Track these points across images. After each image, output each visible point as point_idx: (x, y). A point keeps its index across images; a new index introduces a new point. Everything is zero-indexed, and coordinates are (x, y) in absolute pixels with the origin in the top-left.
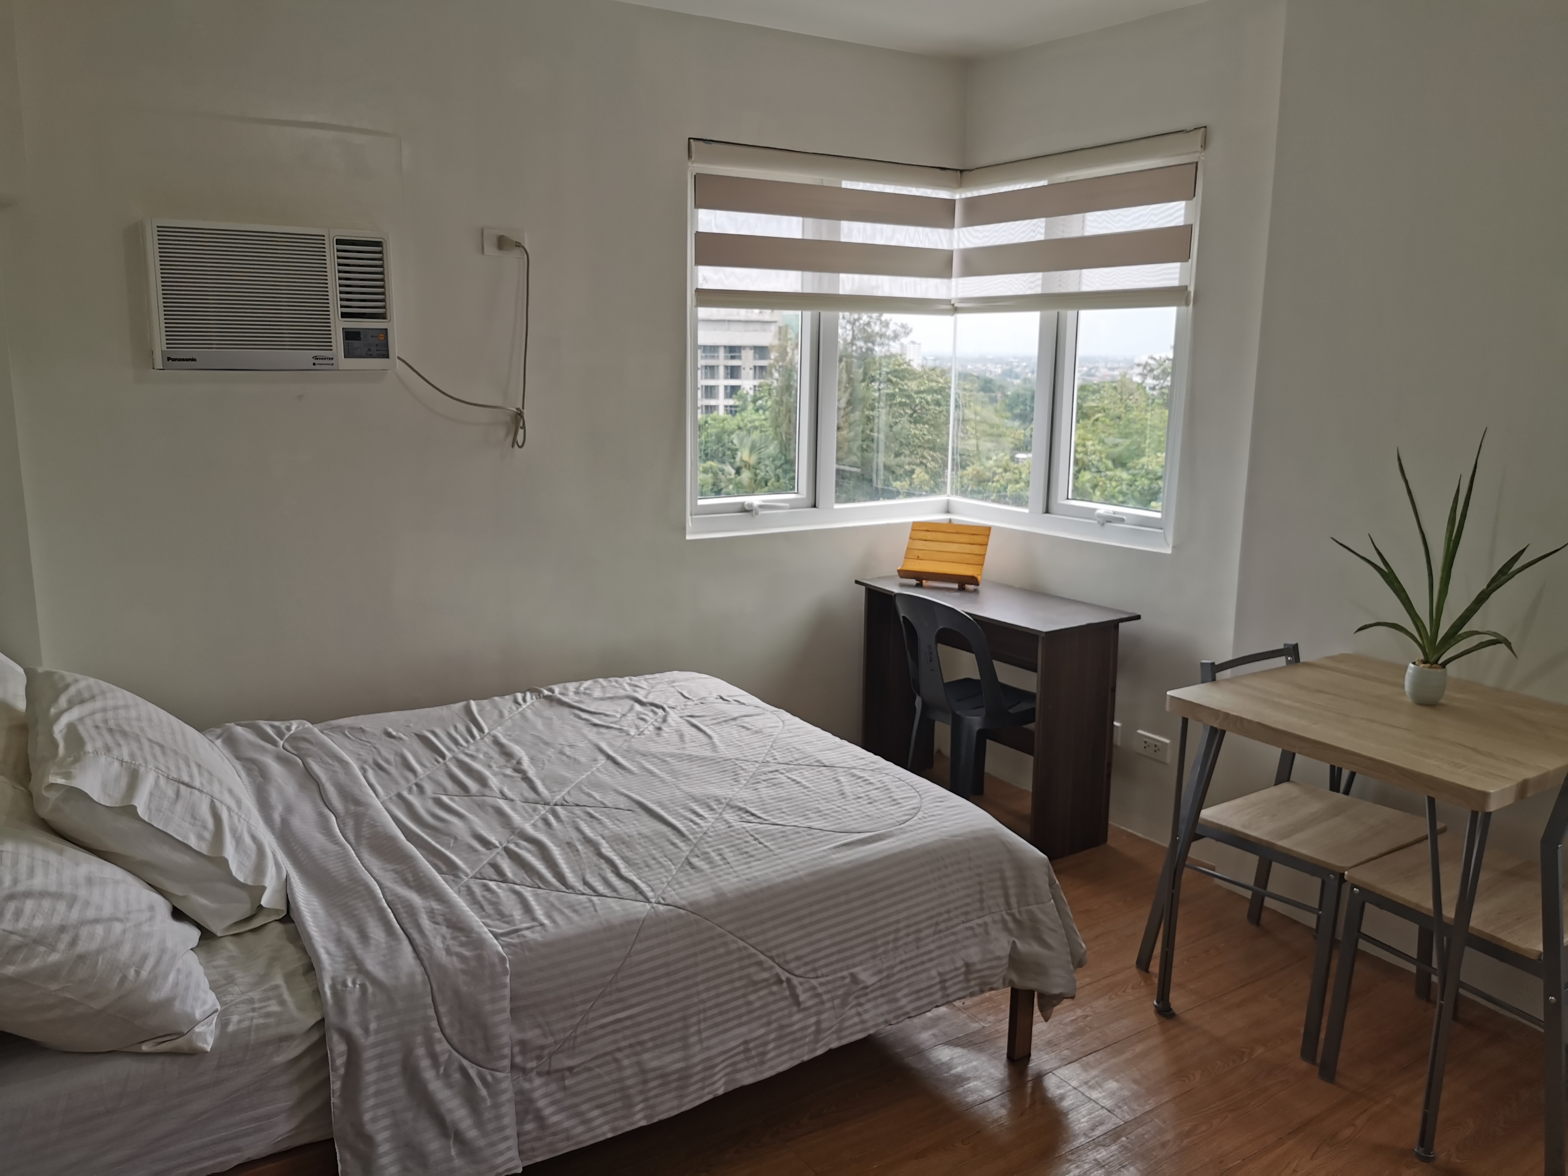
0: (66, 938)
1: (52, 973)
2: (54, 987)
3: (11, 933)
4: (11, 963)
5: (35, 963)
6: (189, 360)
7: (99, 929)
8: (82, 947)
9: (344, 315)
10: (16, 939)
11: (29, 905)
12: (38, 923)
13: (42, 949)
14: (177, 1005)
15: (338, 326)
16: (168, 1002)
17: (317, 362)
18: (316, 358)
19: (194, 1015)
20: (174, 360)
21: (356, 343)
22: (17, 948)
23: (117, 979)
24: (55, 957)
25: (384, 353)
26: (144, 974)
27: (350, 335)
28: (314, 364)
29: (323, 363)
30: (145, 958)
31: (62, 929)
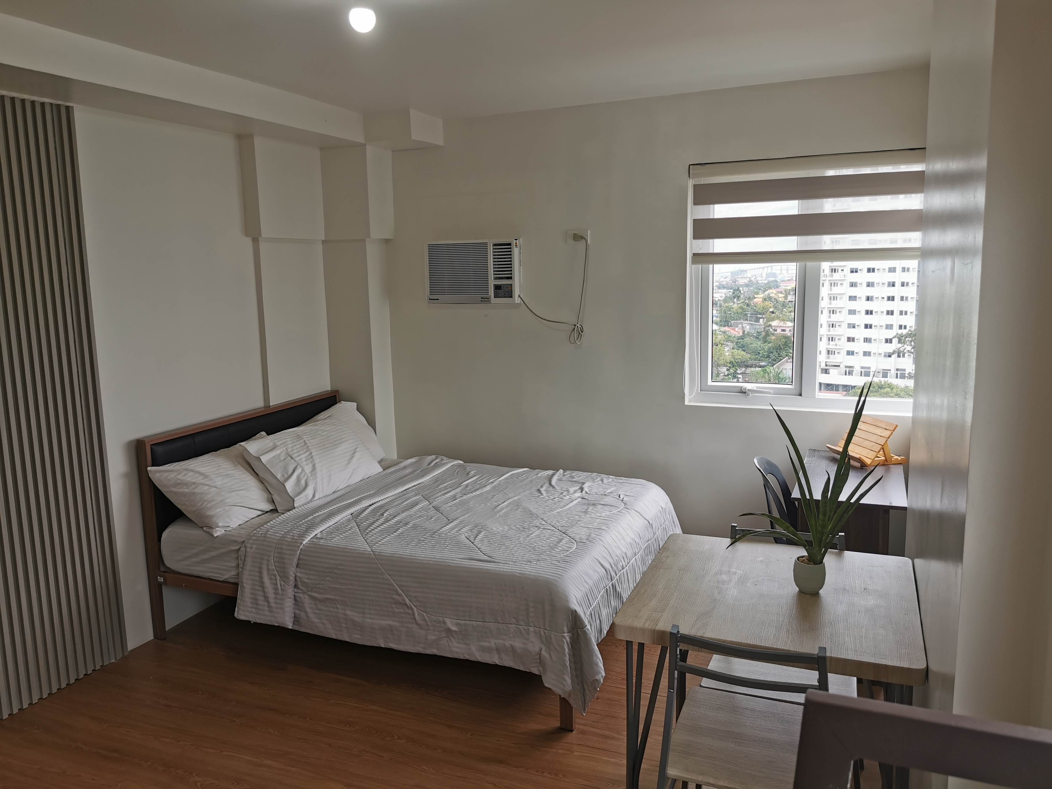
0: (193, 486)
1: (184, 495)
2: (184, 499)
3: (179, 479)
4: (176, 488)
5: (181, 490)
6: (436, 299)
7: (206, 488)
8: (197, 490)
9: (496, 278)
10: (180, 481)
11: (191, 473)
12: (189, 479)
13: (185, 487)
14: (214, 519)
15: (492, 282)
16: (212, 516)
17: (482, 300)
18: (482, 298)
19: (219, 524)
20: (431, 299)
21: (500, 291)
22: (180, 484)
23: (200, 504)
24: (187, 490)
25: (511, 295)
26: (209, 505)
27: (497, 287)
28: (481, 301)
29: (486, 300)
30: (213, 501)
31: (194, 483)
